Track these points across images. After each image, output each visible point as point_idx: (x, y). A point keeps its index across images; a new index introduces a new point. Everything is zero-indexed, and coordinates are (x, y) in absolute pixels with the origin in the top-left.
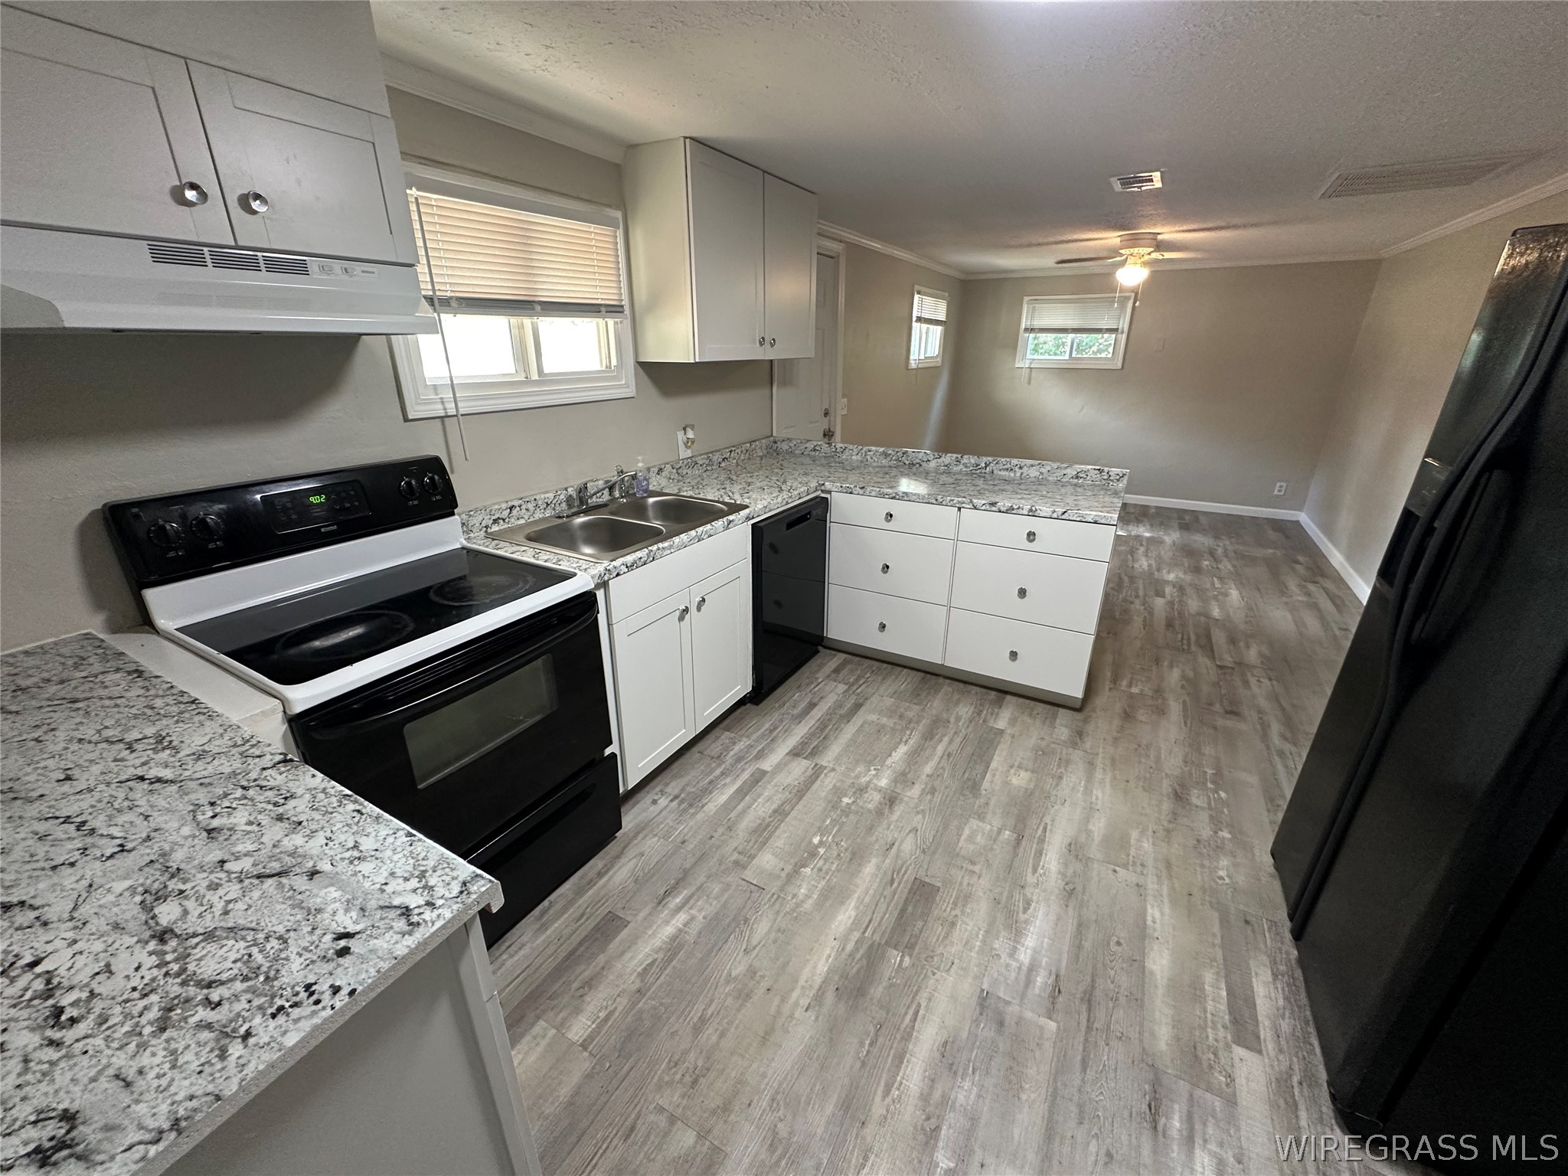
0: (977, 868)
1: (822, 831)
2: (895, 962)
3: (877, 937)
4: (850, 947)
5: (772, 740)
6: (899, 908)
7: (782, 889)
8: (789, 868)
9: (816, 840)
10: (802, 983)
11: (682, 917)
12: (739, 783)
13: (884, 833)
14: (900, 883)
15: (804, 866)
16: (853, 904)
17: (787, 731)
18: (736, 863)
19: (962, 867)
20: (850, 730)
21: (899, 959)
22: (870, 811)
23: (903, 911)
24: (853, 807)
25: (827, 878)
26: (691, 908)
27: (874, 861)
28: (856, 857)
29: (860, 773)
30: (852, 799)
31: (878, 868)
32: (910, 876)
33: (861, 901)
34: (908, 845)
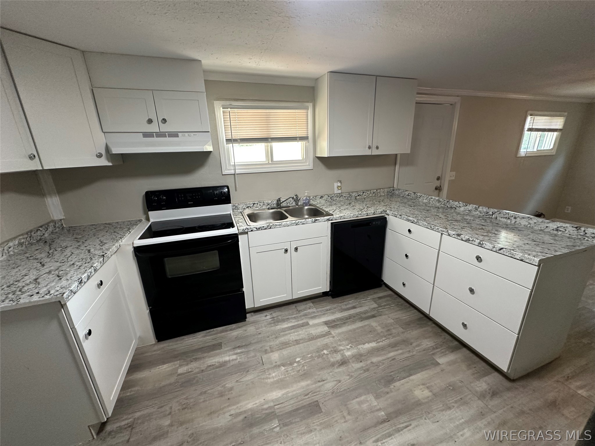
0: (348, 417)
1: (304, 358)
2: (273, 426)
3: (277, 411)
4: (265, 406)
5: (324, 314)
6: (298, 407)
7: (268, 369)
8: (278, 363)
9: (297, 360)
10: (239, 405)
11: (234, 357)
12: (296, 323)
13: (325, 374)
14: (309, 398)
15: (284, 366)
16: (283, 392)
17: (333, 313)
18: (266, 350)
19: (342, 412)
20: (359, 324)
21: (276, 425)
22: (329, 361)
23: (297, 409)
24: (324, 356)
25: (286, 376)
26: (239, 356)
27: (309, 382)
28: (305, 375)
29: (343, 344)
30: (327, 353)
31: (308, 385)
32: (315, 398)
33: (288, 393)
34: (329, 385)
